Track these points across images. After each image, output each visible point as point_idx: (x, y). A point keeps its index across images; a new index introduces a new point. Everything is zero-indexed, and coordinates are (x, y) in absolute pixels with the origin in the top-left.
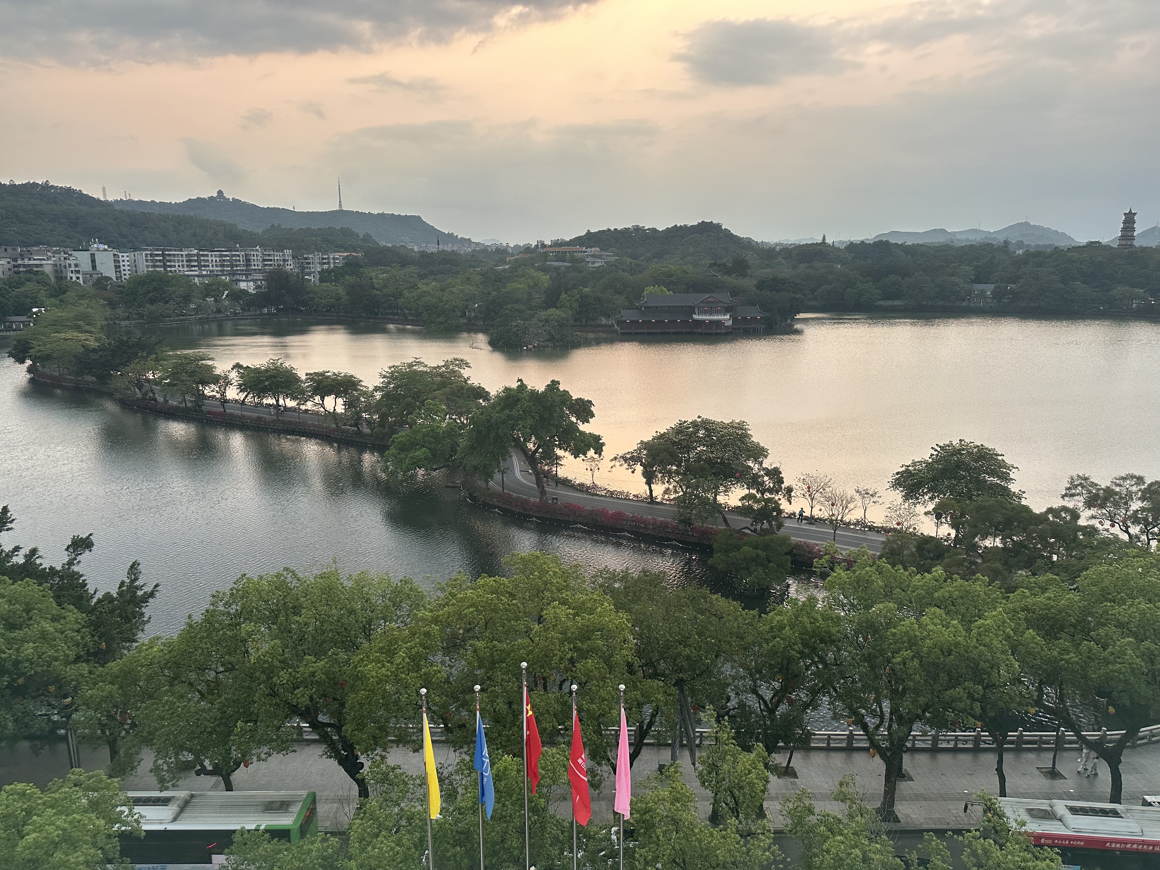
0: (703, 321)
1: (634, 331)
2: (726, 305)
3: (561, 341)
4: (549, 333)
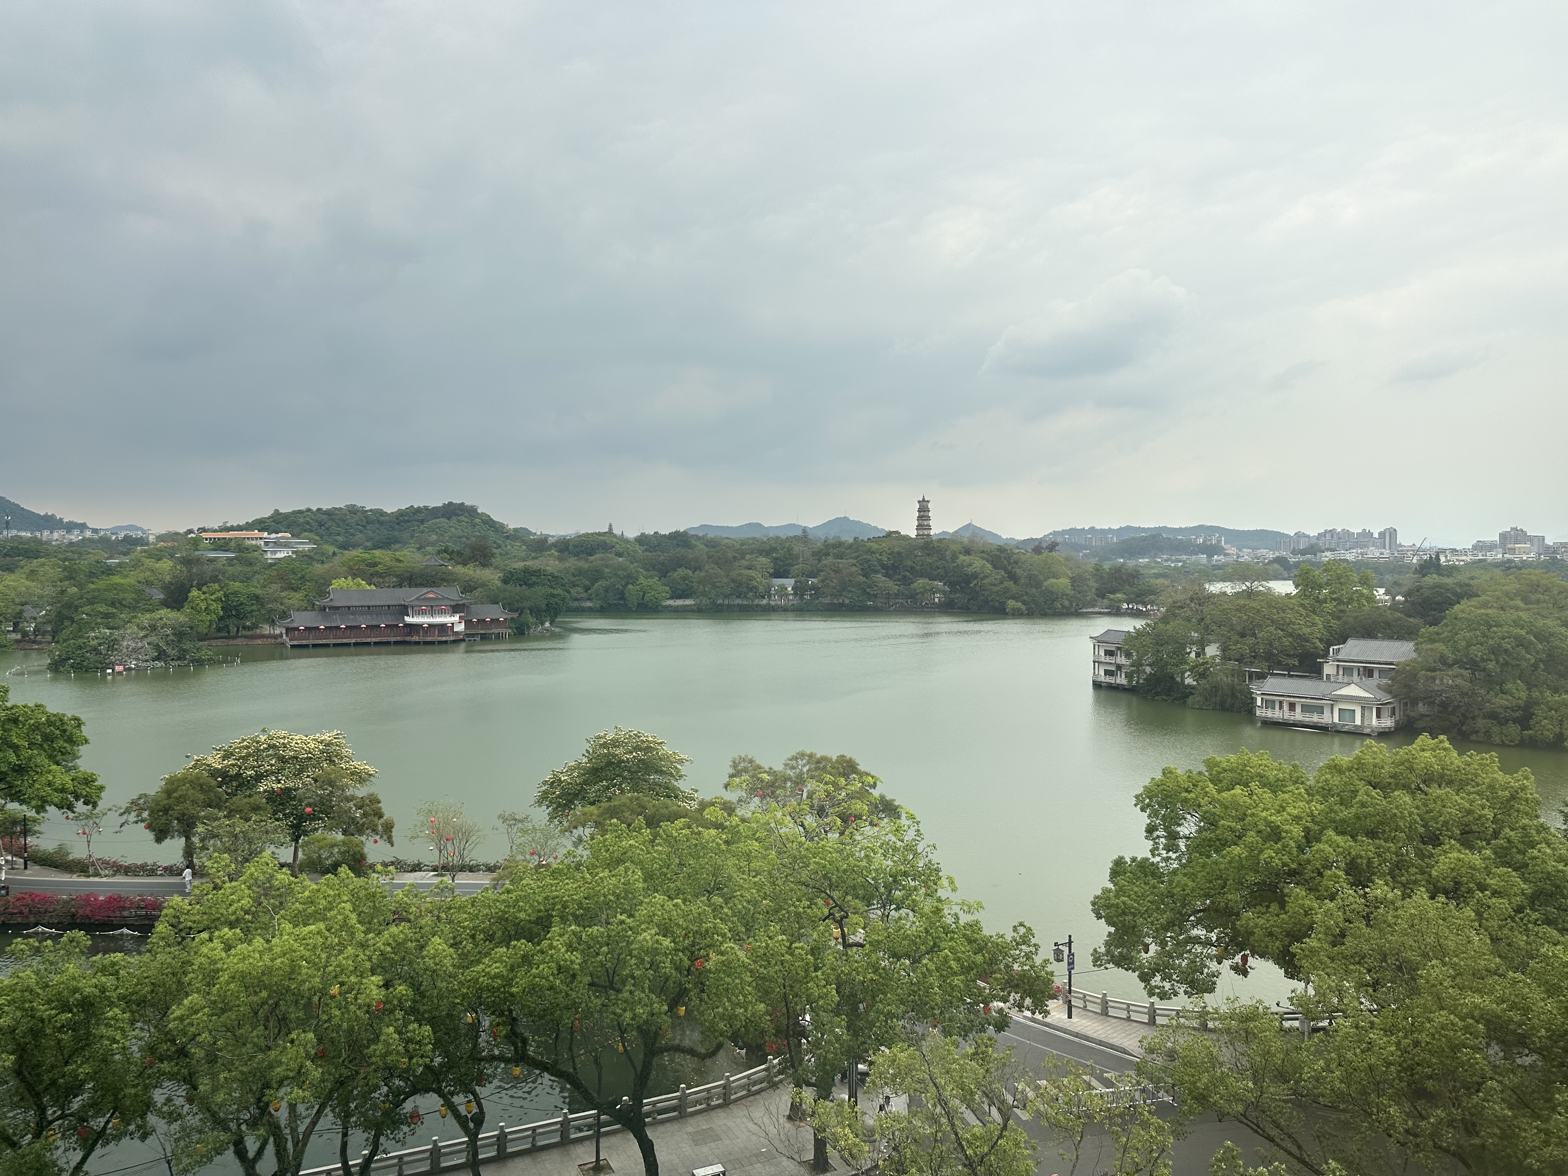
0: (420, 626)
1: (311, 642)
2: (453, 603)
3: (179, 659)
4: (157, 647)
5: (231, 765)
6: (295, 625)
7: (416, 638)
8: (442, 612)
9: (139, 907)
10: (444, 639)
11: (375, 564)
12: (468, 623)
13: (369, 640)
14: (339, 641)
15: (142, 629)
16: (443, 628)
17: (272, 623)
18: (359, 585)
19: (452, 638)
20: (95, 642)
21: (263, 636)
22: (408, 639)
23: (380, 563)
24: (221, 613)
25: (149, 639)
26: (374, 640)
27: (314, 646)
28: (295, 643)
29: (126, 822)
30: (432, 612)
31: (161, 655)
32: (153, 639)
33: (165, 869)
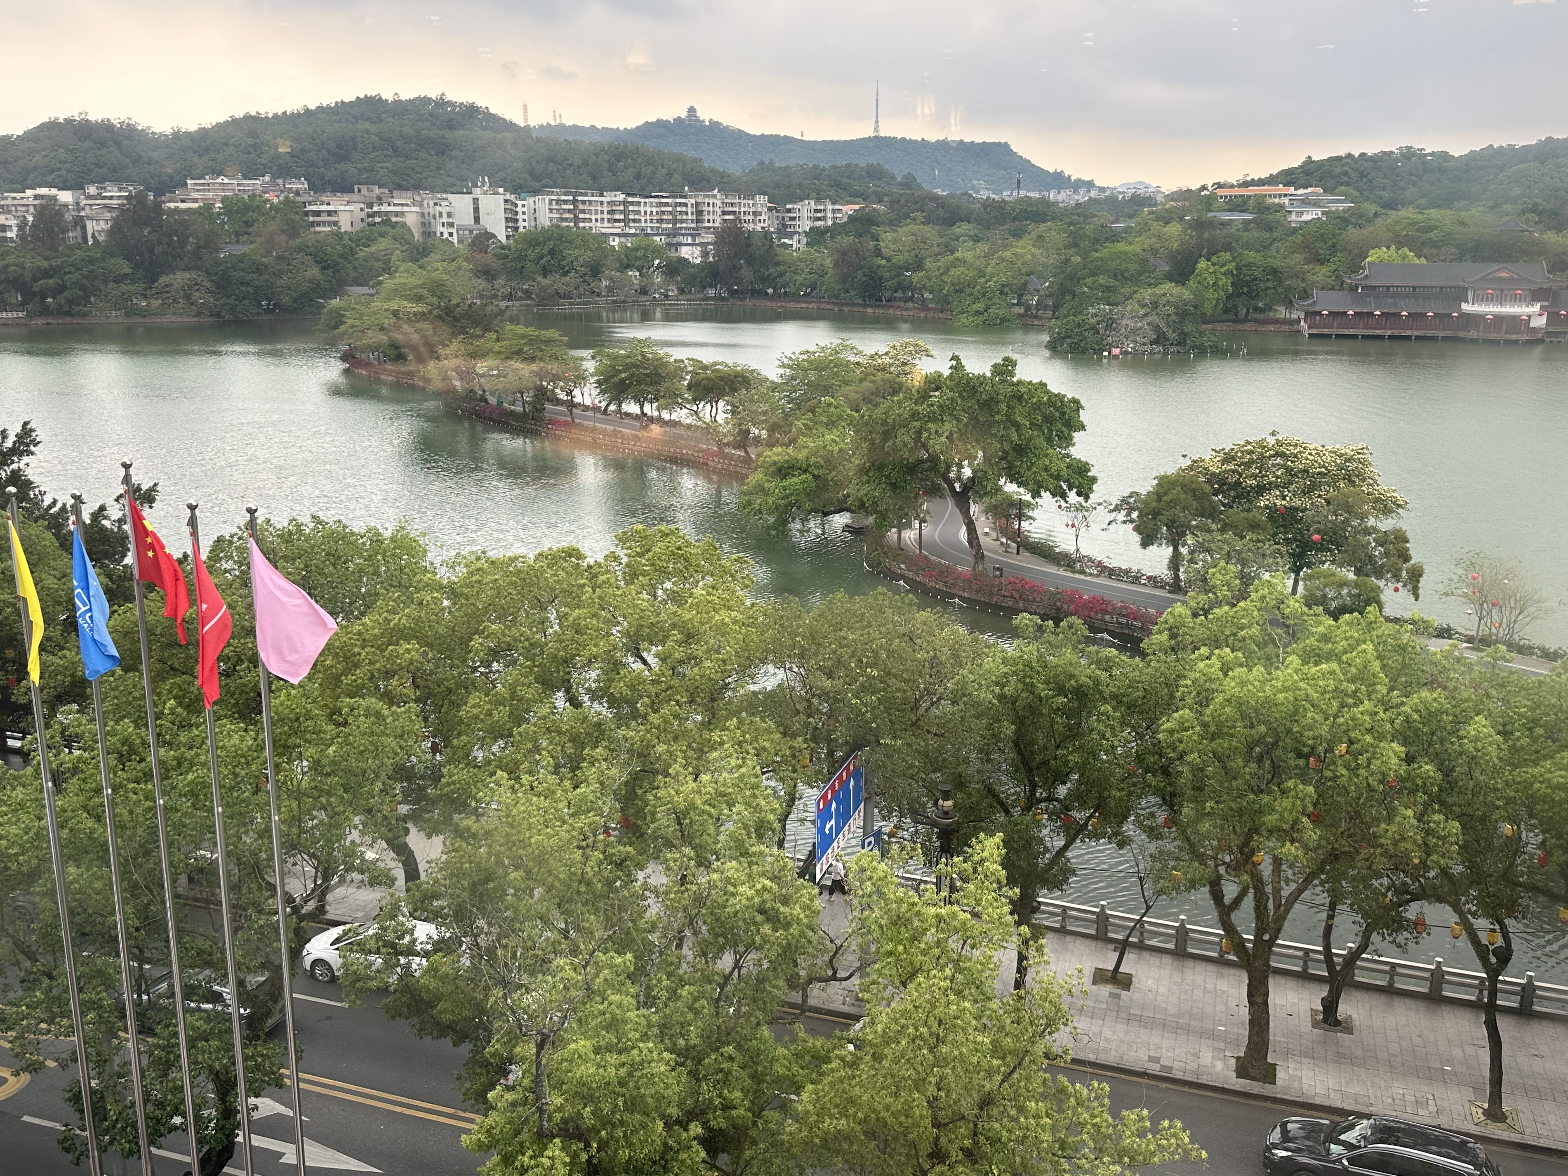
0: (1481, 317)
1: (1334, 331)
2: (1536, 287)
3: (1179, 344)
4: (1157, 328)
5: (1230, 470)
6: (1317, 308)
7: (1473, 334)
8: (1516, 299)
9: (1121, 615)
10: (1514, 337)
11: (1429, 229)
12: (1553, 317)
13: (1409, 333)
14: (1370, 332)
15: (1143, 306)
16: (1514, 322)
17: (1289, 304)
18: (1405, 257)
19: (1525, 337)
20: (1093, 321)
21: (1277, 321)
22: (1462, 334)
23: (1436, 227)
24: (1231, 290)
25: (1149, 319)
26: (1416, 333)
27: (1338, 336)
28: (1315, 331)
29: (1114, 520)
30: (1501, 299)
31: (1160, 339)
32: (1153, 318)
33: (1149, 578)
